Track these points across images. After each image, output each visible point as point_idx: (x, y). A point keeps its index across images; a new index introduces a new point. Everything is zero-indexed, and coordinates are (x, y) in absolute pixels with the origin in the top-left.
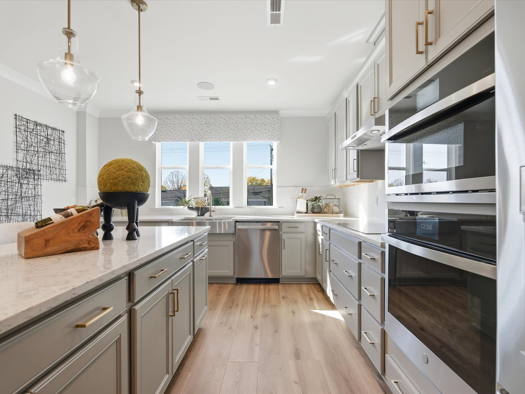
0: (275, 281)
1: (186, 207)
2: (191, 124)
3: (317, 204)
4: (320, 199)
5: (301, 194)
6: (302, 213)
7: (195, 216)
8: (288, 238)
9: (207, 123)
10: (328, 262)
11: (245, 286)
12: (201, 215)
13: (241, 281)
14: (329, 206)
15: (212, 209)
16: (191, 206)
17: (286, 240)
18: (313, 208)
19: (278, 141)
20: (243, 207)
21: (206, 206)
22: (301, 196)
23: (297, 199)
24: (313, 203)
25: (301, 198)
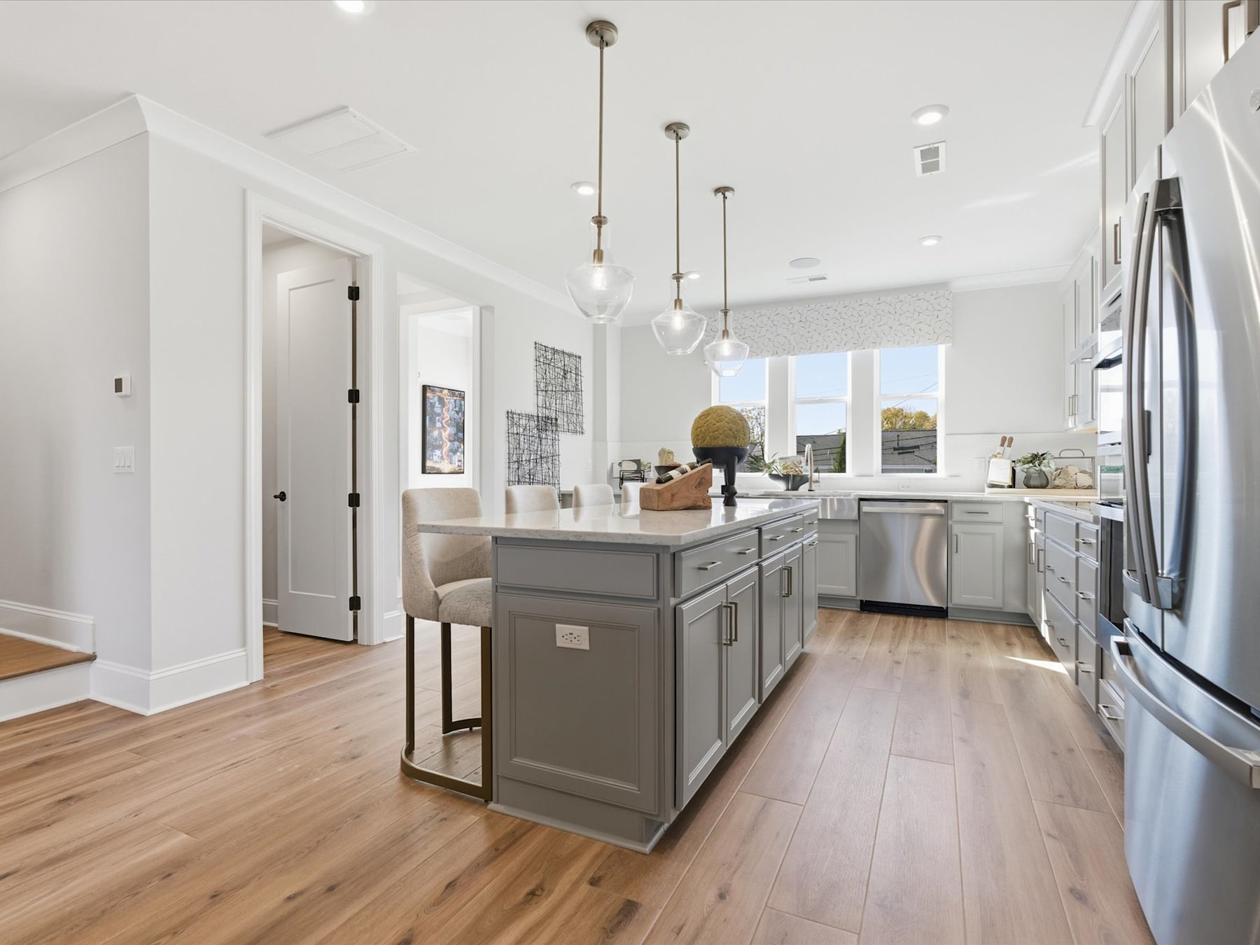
0: (938, 613)
1: (767, 475)
2: (772, 325)
3: (1036, 468)
4: (1044, 459)
5: (1000, 449)
6: (1002, 487)
7: (782, 490)
8: (964, 533)
9: (804, 320)
10: (1042, 573)
11: (877, 617)
12: (793, 490)
13: (870, 607)
14: (1067, 473)
15: (814, 479)
16: (774, 472)
17: (962, 538)
18: (1028, 478)
19: (948, 343)
20: (872, 476)
21: (801, 472)
22: (999, 453)
23: (990, 458)
24: (1026, 466)
25: (1000, 457)
